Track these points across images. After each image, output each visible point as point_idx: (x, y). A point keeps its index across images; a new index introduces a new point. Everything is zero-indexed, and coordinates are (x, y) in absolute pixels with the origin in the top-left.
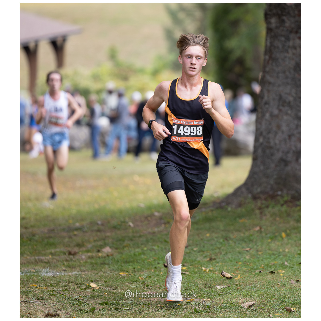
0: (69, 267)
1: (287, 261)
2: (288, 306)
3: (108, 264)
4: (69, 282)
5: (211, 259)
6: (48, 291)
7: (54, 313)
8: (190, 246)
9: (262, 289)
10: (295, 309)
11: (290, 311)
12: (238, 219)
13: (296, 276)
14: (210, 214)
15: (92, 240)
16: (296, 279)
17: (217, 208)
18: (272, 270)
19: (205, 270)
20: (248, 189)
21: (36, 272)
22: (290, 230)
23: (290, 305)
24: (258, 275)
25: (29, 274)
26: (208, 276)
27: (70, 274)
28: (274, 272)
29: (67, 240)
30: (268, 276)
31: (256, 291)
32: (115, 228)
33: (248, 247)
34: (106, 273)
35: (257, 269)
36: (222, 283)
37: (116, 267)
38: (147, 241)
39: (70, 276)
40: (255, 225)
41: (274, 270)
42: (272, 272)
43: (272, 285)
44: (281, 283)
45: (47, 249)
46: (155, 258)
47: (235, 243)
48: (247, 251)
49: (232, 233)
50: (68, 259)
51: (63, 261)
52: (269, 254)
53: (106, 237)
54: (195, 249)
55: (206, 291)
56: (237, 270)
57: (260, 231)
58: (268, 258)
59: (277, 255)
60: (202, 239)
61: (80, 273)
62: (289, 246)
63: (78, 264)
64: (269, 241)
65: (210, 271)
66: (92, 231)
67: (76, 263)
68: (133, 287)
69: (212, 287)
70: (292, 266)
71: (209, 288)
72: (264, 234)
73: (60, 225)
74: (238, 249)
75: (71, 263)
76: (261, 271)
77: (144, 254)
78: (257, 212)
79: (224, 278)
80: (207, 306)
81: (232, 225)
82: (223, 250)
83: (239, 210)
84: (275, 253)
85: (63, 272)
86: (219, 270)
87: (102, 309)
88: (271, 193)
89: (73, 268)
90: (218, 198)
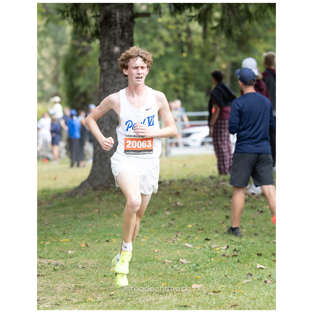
1: (118, 233)
5: (64, 233)
8: (50, 224)
12: (83, 204)
14: (64, 201)
17: (69, 197)
18: (108, 239)
20: (90, 183)
22: (120, 211)
24: (98, 243)
26: (62, 245)
28: (109, 240)
30: (105, 244)
31: (97, 254)
33: (90, 223)
35: (97, 239)
36: (73, 249)
40: (95, 208)
41: (110, 239)
42: (108, 241)
43: (108, 249)
44: (114, 248)
47: (81, 221)
48: (90, 226)
49: (79, 214)
52: (105, 228)
54: (53, 226)
55: (62, 255)
56: (83, 240)
57: (99, 213)
58: (105, 231)
59: (111, 229)
60: (58, 219)
62: (119, 222)
64: (106, 219)
72: (101, 214)
74: (83, 225)
76: (100, 240)
78: (97, 199)
80: (62, 265)
81: (79, 208)
82: (73, 226)
83: (84, 198)
84: (110, 227)
88: (106, 185)
90: (69, 189)
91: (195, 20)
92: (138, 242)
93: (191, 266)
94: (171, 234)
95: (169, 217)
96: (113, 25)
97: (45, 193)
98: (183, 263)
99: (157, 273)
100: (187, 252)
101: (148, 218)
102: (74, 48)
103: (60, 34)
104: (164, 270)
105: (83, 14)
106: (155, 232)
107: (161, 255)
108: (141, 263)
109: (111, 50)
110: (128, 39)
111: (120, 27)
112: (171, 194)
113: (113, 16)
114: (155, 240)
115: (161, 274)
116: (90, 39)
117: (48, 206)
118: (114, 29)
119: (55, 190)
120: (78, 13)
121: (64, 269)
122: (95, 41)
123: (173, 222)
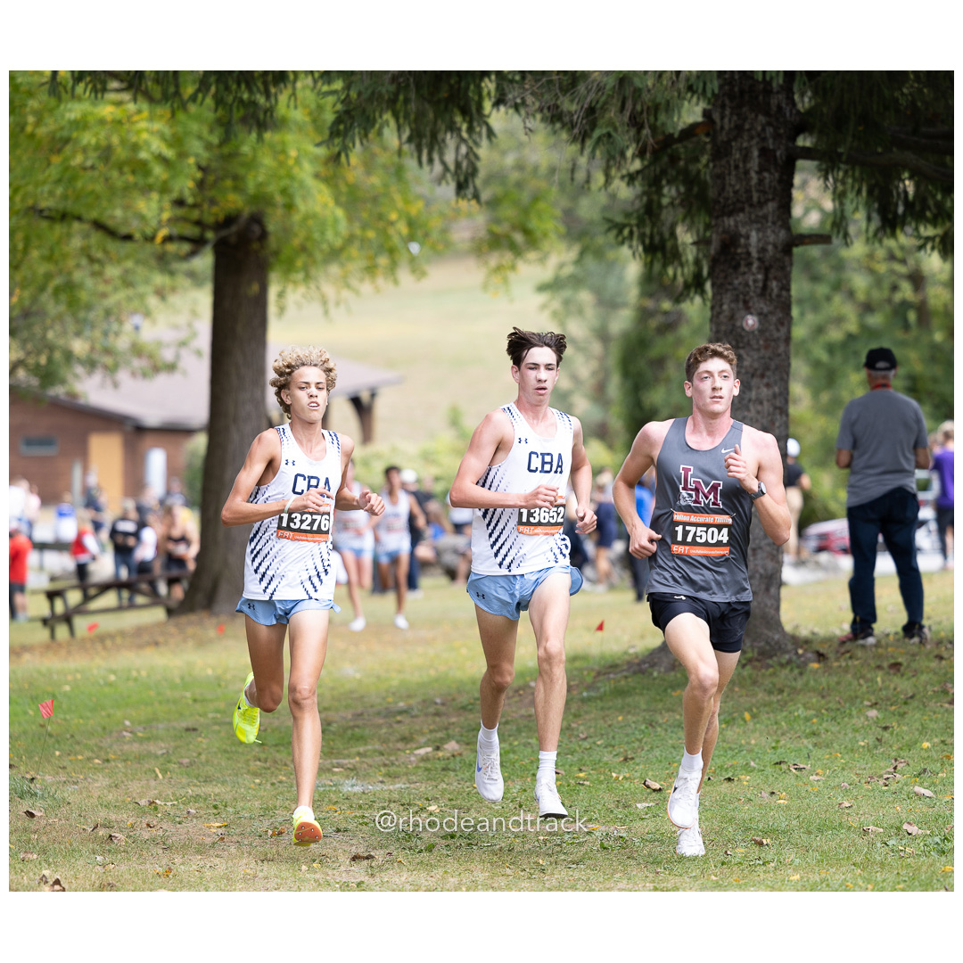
0: (389, 775)
1: (754, 760)
2: (758, 836)
3: (454, 770)
4: (390, 801)
5: (626, 759)
6: (356, 816)
7: (366, 855)
8: (591, 737)
9: (713, 808)
10: (769, 840)
11: (761, 844)
12: (669, 691)
13: (769, 786)
14: (623, 683)
15: (426, 730)
16: (770, 790)
17: (635, 673)
18: (729, 775)
19: (618, 778)
21: (335, 785)
22: (757, 708)
23: (760, 833)
25: (322, 789)
26: (622, 788)
27: (391, 787)
28: (732, 778)
29: (384, 730)
30: (723, 786)
32: (464, 708)
34: (452, 784)
36: (646, 798)
37: (467, 774)
38: (519, 731)
39: (391, 791)
41: (733, 775)
42: (729, 779)
43: (730, 800)
44: (745, 796)
45: (352, 747)
46: (532, 758)
47: (666, 730)
49: (661, 713)
50: (387, 762)
51: (379, 766)
52: (723, 747)
53: (449, 724)
54: (599, 743)
55: (619, 812)
56: (670, 776)
58: (722, 755)
59: (736, 751)
60: (610, 726)
61: (408, 785)
62: (757, 734)
63: (405, 770)
65: (625, 778)
66: (426, 715)
67: (400, 770)
68: (496, 808)
69: (630, 806)
70: (762, 768)
71: (625, 807)
73: (372, 706)
74: (670, 742)
75: (392, 769)
76: (711, 778)
77: (514, 752)
79: (648, 790)
80: (621, 837)
81: (661, 700)
82: (646, 743)
84: (734, 746)
85: (380, 784)
86: (641, 778)
87: (446, 846)
89: (395, 777)
90: (636, 655)
91: (933, 248)
92: (801, 783)
93: (930, 840)
94: (882, 764)
95: (877, 722)
96: (743, 263)
97: (578, 664)
98: (910, 834)
99: (848, 857)
100: (921, 807)
101: (825, 725)
102: (644, 315)
103: (611, 283)
104: (866, 849)
105: (667, 235)
106: (842, 758)
107: (857, 814)
108: (810, 833)
109: (738, 324)
110: (779, 296)
111: (759, 268)
112: (879, 667)
113: (742, 241)
114: (842, 779)
115: (858, 860)
116: (681, 294)
117: (585, 694)
118: (744, 273)
119: (602, 657)
120: (655, 230)
121: (625, 846)
122: (692, 300)
123: (886, 735)
